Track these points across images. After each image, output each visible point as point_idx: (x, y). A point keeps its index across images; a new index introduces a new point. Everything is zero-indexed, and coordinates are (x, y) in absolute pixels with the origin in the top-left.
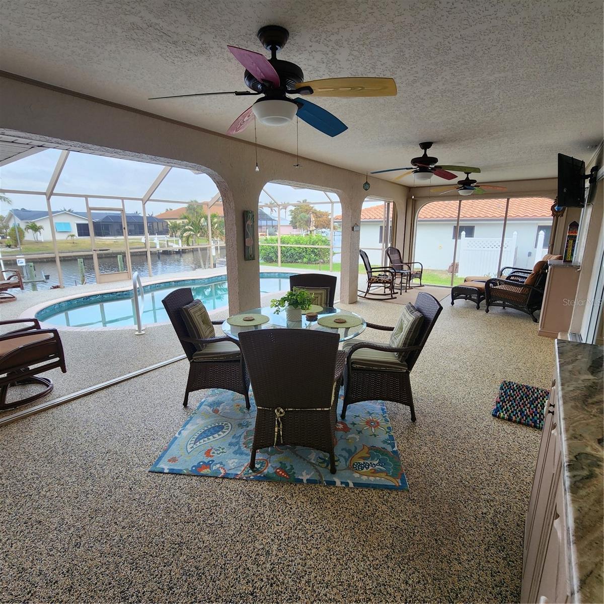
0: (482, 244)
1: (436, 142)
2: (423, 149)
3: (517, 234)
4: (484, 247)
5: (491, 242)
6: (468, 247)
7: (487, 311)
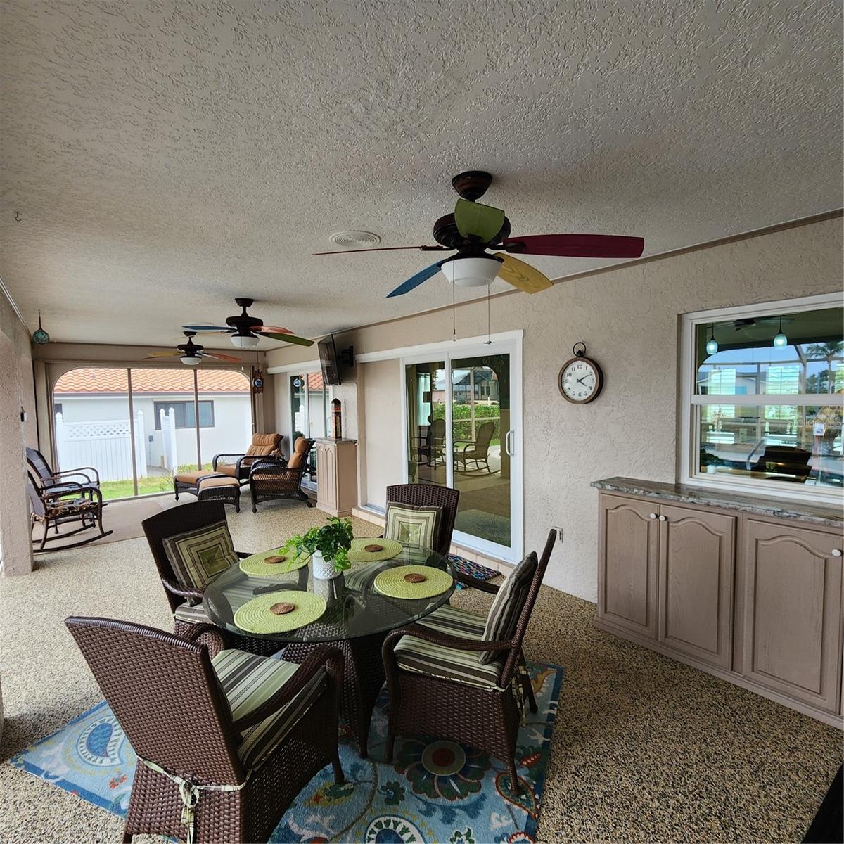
0: (95, 430)
1: (257, 301)
2: (240, 306)
3: (142, 413)
4: (92, 435)
5: (114, 426)
6: (71, 436)
7: (255, 511)
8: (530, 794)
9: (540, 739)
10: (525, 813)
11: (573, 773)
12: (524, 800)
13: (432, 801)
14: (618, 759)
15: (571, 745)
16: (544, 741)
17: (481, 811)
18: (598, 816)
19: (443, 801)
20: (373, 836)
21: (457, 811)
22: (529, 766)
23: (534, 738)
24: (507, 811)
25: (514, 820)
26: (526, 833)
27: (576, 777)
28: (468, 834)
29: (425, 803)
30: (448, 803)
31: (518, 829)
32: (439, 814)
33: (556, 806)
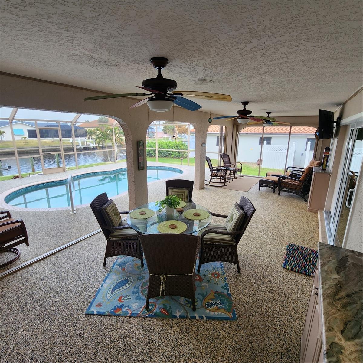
1: (250, 102)
2: (243, 105)
3: (295, 143)
5: (281, 148)
6: (268, 150)
7: (279, 194)
8: (148, 313)
9: (178, 314)
10: (139, 313)
11: (163, 328)
12: (145, 311)
13: (140, 287)
14: (176, 347)
15: (179, 327)
16: (177, 316)
17: (138, 300)
18: (143, 337)
19: (140, 290)
20: (126, 278)
21: (137, 294)
22: (161, 312)
23: (177, 312)
24: (139, 307)
25: (136, 310)
26: (131, 314)
27: (160, 329)
28: (129, 299)
29: (139, 286)
30: (140, 291)
31: (133, 311)
32: (135, 290)
33: (145, 322)
